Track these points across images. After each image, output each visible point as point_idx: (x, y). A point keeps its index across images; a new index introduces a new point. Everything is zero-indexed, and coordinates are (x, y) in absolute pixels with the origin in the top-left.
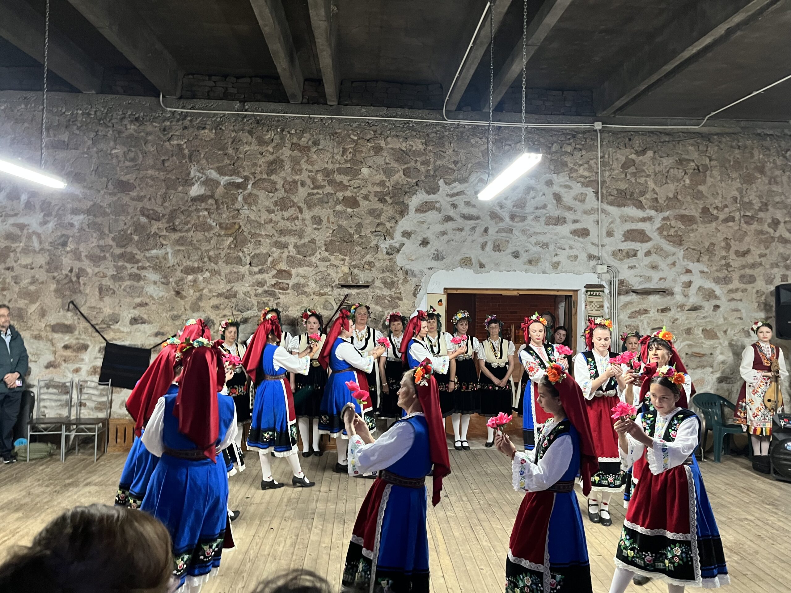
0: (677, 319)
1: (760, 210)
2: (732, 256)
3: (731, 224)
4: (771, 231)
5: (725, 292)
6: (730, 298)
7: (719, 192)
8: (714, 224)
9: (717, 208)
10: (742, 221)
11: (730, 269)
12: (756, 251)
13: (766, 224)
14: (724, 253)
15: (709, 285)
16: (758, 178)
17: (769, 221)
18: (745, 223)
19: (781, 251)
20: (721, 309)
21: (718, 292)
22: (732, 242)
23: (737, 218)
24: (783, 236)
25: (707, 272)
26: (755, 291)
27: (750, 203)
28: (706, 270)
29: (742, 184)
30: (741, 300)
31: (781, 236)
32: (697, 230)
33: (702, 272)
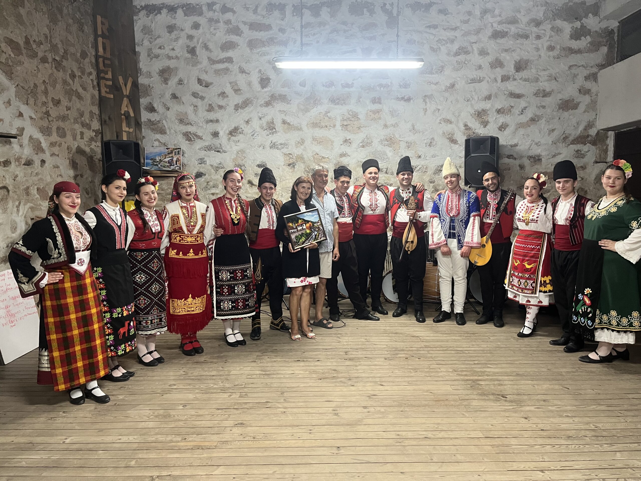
0: (17, 176)
1: (63, 57)
2: (51, 104)
3: (46, 65)
4: (71, 82)
5: (48, 145)
6: (52, 153)
7: (36, 24)
8: (36, 61)
9: (34, 41)
10: (53, 65)
11: (50, 119)
12: (65, 102)
13: (68, 74)
14: (44, 99)
15: (38, 135)
16: (59, 21)
17: (70, 72)
18: (55, 68)
19: (78, 107)
20: (46, 164)
21: (44, 145)
22: (50, 88)
23: (50, 60)
24: (78, 90)
25: (35, 119)
26: (67, 145)
27: (56, 45)
28: (34, 116)
29: (50, 22)
30: (58, 156)
31: (76, 90)
32: (23, 63)
33: (31, 118)
